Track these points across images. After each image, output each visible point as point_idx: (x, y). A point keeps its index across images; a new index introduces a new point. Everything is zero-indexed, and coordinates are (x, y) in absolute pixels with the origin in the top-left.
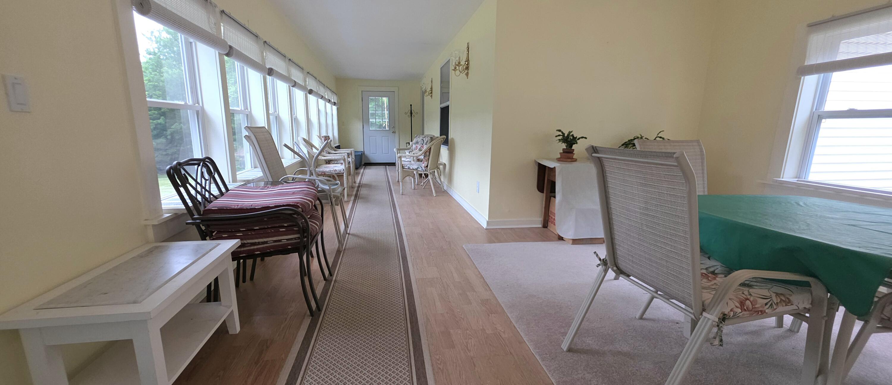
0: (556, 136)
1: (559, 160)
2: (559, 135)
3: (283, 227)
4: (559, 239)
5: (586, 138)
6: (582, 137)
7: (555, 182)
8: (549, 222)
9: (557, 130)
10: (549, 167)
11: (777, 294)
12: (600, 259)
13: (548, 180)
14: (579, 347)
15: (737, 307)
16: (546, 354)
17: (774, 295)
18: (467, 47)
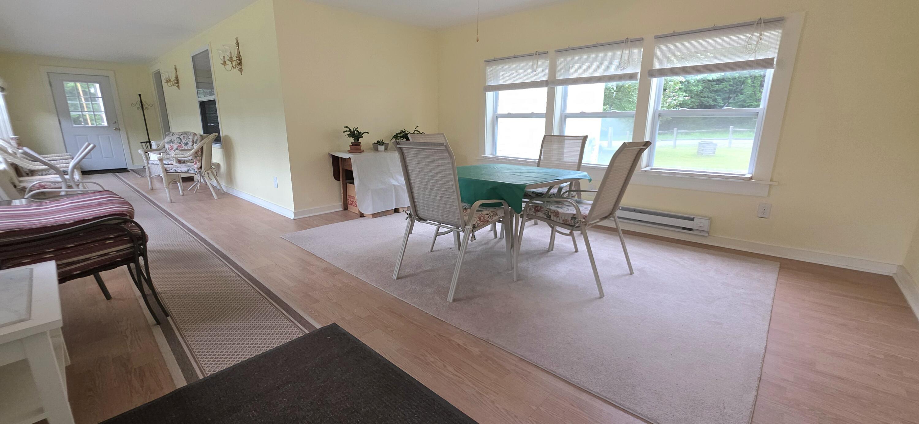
0: (344, 132)
1: (350, 152)
2: (346, 131)
3: (111, 239)
4: (361, 216)
5: (368, 133)
6: (365, 132)
7: (352, 171)
8: (348, 205)
9: (345, 127)
10: (342, 158)
11: (492, 212)
12: (407, 214)
13: (342, 169)
14: (403, 275)
15: (478, 221)
16: (385, 284)
17: (491, 212)
18: (236, 42)
